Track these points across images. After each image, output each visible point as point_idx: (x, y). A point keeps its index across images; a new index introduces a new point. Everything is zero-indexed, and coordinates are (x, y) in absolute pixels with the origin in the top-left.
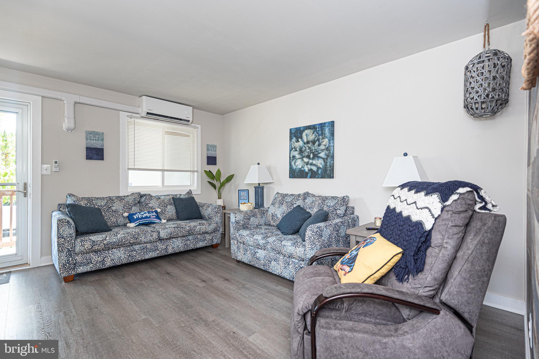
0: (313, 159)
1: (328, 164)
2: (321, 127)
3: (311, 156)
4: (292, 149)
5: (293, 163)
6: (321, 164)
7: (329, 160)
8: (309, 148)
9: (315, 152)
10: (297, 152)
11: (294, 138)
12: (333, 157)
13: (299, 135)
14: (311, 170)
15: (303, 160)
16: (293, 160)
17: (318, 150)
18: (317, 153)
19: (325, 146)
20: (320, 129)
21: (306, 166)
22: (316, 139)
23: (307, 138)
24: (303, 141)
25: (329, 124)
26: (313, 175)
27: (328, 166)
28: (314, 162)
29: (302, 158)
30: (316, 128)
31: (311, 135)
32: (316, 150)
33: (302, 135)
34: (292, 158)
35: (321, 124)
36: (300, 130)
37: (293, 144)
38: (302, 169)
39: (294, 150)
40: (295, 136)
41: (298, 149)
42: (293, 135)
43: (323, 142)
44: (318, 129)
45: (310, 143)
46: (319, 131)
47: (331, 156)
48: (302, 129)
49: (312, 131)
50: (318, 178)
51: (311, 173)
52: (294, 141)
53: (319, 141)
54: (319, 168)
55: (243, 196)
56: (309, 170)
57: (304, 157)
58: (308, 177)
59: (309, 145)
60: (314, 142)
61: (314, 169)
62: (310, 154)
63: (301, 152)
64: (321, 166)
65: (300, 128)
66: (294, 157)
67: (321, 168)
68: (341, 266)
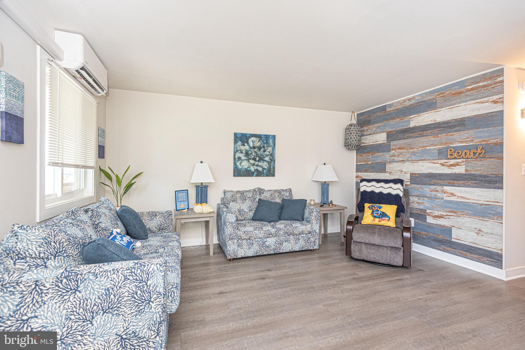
0: (259, 161)
1: (272, 166)
2: (266, 138)
3: (257, 159)
4: (238, 151)
5: (238, 164)
6: (266, 166)
7: (272, 163)
8: (255, 152)
9: (260, 156)
10: (243, 154)
11: (240, 142)
12: (274, 161)
13: (245, 140)
14: (257, 170)
15: (249, 162)
16: (238, 161)
17: (263, 155)
18: (262, 157)
19: (269, 152)
20: (265, 139)
21: (252, 167)
22: (262, 146)
23: (253, 144)
24: (249, 146)
25: (272, 137)
26: (259, 174)
27: (272, 168)
28: (260, 164)
29: (248, 160)
30: (262, 138)
31: (257, 142)
32: (261, 154)
33: (248, 140)
34: (237, 159)
35: (266, 135)
36: (246, 136)
37: (238, 146)
38: (248, 169)
39: (239, 152)
40: (241, 140)
41: (244, 152)
42: (238, 139)
43: (268, 149)
44: (263, 139)
45: (256, 148)
46: (264, 140)
47: (273, 160)
48: (248, 135)
49: (258, 139)
50: (263, 176)
51: (257, 173)
52: (240, 144)
53: (264, 148)
54: (264, 169)
55: (181, 198)
56: (254, 170)
57: (250, 159)
58: (254, 176)
59: (255, 150)
60: (259, 148)
61: (260, 169)
62: (256, 157)
63: (247, 154)
64: (266, 167)
65: (246, 134)
66: (239, 158)
67: (265, 169)
68: (380, 219)
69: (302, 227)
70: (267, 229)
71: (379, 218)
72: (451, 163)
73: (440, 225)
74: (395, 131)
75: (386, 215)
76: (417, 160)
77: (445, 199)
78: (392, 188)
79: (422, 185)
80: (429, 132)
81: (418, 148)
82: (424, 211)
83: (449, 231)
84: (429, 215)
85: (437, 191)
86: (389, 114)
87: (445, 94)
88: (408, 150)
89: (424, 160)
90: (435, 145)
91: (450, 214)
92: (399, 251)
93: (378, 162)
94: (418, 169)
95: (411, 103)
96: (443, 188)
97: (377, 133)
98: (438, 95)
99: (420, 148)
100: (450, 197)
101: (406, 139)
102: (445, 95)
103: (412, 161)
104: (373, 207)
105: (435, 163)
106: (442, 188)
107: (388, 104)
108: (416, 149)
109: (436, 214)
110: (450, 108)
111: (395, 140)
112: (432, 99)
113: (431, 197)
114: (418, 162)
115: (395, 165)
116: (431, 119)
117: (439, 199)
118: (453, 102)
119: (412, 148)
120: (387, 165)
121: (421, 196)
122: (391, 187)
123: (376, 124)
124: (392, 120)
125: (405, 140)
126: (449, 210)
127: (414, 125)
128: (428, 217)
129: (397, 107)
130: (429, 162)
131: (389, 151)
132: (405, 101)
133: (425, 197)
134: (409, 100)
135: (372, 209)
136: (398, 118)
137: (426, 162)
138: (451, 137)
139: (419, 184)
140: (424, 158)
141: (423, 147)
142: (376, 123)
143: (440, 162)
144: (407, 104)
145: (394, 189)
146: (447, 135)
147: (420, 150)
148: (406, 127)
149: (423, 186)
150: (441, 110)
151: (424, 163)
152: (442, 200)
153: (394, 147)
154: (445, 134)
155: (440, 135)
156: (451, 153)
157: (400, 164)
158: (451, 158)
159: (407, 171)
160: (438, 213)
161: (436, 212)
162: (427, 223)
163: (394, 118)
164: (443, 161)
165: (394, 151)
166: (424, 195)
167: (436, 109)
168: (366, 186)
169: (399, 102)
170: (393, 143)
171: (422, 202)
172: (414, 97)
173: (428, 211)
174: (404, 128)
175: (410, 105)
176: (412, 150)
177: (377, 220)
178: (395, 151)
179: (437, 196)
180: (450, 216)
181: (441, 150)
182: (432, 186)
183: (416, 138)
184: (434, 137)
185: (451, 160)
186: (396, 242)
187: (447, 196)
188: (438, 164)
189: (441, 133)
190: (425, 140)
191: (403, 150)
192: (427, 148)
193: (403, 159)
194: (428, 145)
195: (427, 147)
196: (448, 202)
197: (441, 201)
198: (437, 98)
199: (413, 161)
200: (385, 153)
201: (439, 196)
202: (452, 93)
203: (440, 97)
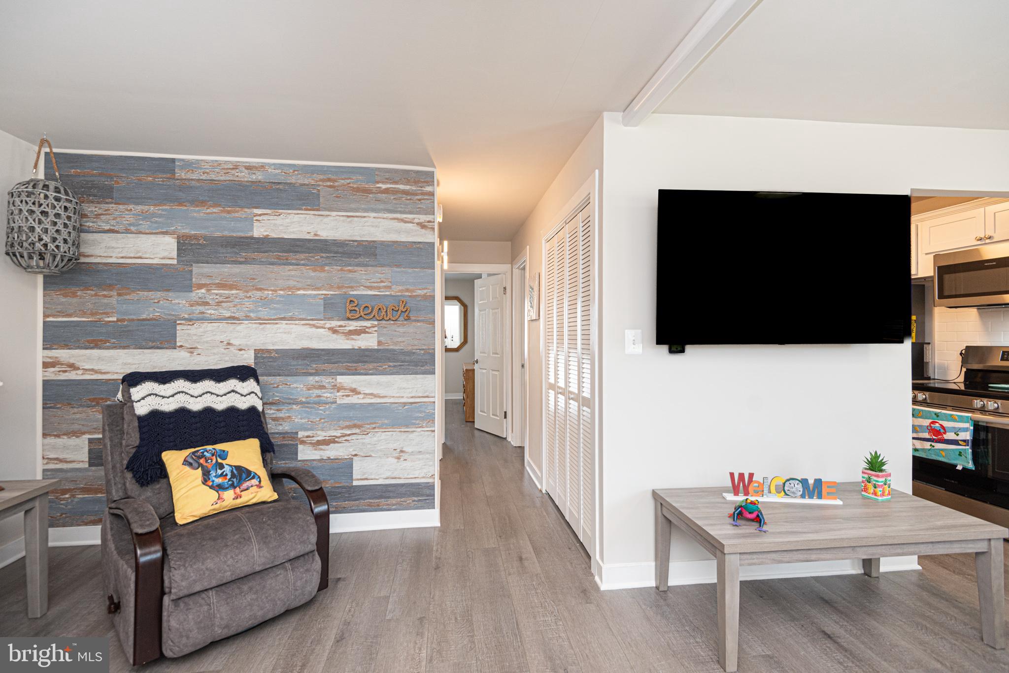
72: (351, 328)
73: (329, 458)
74: (205, 238)
76: (273, 318)
77: (338, 402)
78: (236, 392)
79: (286, 376)
80: (302, 256)
81: (275, 291)
82: (293, 435)
83: (346, 466)
84: (303, 442)
85: (322, 387)
86: (185, 187)
87: (336, 184)
88: (247, 292)
89: (291, 319)
90: (316, 288)
91: (348, 432)
92: (313, 560)
93: (144, 316)
94: (275, 340)
95: (254, 177)
96: (336, 380)
97: (141, 233)
98: (323, 180)
99: (281, 290)
100: (350, 398)
101: (241, 263)
102: (338, 186)
103: (260, 319)
104: (200, 457)
105: (318, 327)
106: (333, 380)
107: (183, 160)
108: (270, 292)
109: (320, 438)
110: (348, 217)
111: (208, 263)
112: (307, 185)
113: (308, 403)
114: (277, 323)
115: (209, 329)
116: (309, 229)
117: (326, 403)
118: (353, 206)
119: (261, 289)
120: (178, 327)
121: (284, 403)
122: (233, 391)
123: (138, 204)
124: (197, 206)
125: (240, 266)
126: (348, 423)
127: (265, 234)
128: (300, 447)
129: (213, 177)
130: (303, 325)
131: (189, 288)
132: (236, 167)
133: (293, 404)
134: (249, 168)
135: (200, 465)
136: (215, 206)
137: (296, 324)
138: (350, 275)
139: (280, 376)
140: (290, 314)
141: (289, 288)
142: (138, 200)
143: (328, 326)
144: (244, 176)
145: (242, 395)
146: (342, 270)
147: (281, 296)
148: (242, 234)
149: (289, 378)
150: (329, 215)
151: (292, 326)
152: (334, 406)
153: (204, 281)
154: (339, 268)
155: (327, 268)
156: (353, 308)
157: (226, 325)
158: (353, 318)
159: (247, 345)
160: (324, 434)
161: (319, 433)
162: (300, 461)
163: (203, 203)
164: (334, 323)
165: (203, 291)
166: (292, 399)
167: (318, 210)
168: (156, 395)
169: (219, 164)
170: (197, 269)
171: (287, 415)
172: (263, 166)
173: (301, 434)
174: (234, 235)
175: (252, 182)
176: (258, 294)
178: (208, 290)
179: (322, 398)
180: (349, 435)
181: (330, 299)
182: (311, 378)
183: (271, 266)
184: (314, 271)
185: (351, 322)
187: (343, 396)
188: (325, 328)
189: (330, 264)
190: (293, 273)
191: (234, 292)
192: (299, 292)
193: (234, 313)
194: (300, 285)
195: (299, 289)
196: (346, 407)
197: (329, 408)
198: (319, 185)
199: (262, 321)
200: (170, 294)
201: (327, 398)
202: (351, 185)
203: (327, 186)
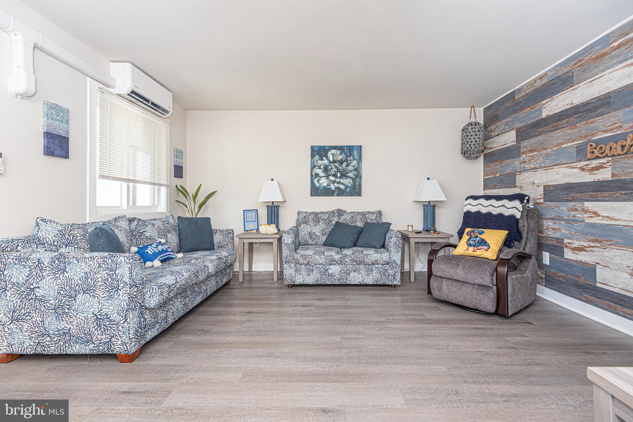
0: (340, 178)
1: (357, 183)
2: (349, 149)
3: (339, 175)
4: (315, 166)
5: (315, 181)
6: (350, 183)
7: (358, 180)
8: (336, 167)
9: (342, 171)
10: (320, 170)
11: (317, 156)
12: (361, 177)
13: (323, 153)
14: (338, 188)
15: (328, 178)
16: (316, 177)
17: (346, 170)
18: (345, 173)
19: (354, 166)
20: (348, 151)
21: (332, 184)
22: (344, 159)
23: (333, 158)
24: (328, 160)
25: (358, 147)
26: (341, 193)
27: (357, 185)
28: (342, 181)
29: (327, 177)
30: (344, 150)
31: (338, 155)
32: (344, 170)
33: (327, 154)
34: (314, 176)
35: (349, 146)
36: (325, 149)
37: (315, 161)
38: (328, 187)
39: (317, 167)
40: (318, 154)
41: (322, 167)
42: (315, 153)
43: (352, 163)
44: (345, 151)
45: (337, 163)
46: (347, 152)
47: (358, 176)
48: (327, 148)
49: (339, 152)
50: (346, 195)
51: (339, 192)
52: (318, 159)
53: (347, 162)
54: (347, 187)
55: (249, 218)
56: (335, 188)
57: (330, 175)
58: (335, 195)
59: (336, 164)
60: (341, 162)
61: (342, 187)
62: (337, 173)
63: (326, 170)
64: (350, 185)
65: (325, 146)
66: (317, 175)
67: (349, 187)
68: (475, 248)
69: (376, 256)
70: (329, 254)
71: (474, 246)
72: (593, 166)
73: (581, 261)
74: (525, 126)
75: (486, 242)
76: (551, 165)
77: (585, 221)
78: (504, 206)
79: (557, 202)
80: (564, 121)
81: (552, 148)
82: (560, 241)
83: (591, 270)
84: (567, 247)
85: (576, 210)
86: (519, 103)
87: (583, 61)
88: (540, 152)
89: (560, 164)
90: (572, 141)
91: (593, 245)
92: (488, 291)
93: (506, 172)
94: (552, 179)
95: (542, 82)
96: (584, 205)
97: (506, 132)
98: (575, 64)
99: (555, 147)
100: (593, 219)
101: (537, 135)
102: (584, 63)
103: (545, 167)
104: (472, 232)
105: (573, 168)
106: (582, 205)
107: (517, 89)
108: (550, 150)
109: (576, 246)
110: (590, 82)
111: (526, 140)
112: (567, 72)
113: (569, 220)
114: (553, 168)
115: (527, 175)
116: (566, 103)
117: (579, 222)
118: (594, 72)
119: (545, 149)
120: (517, 176)
121: (557, 219)
122: (503, 206)
123: (504, 119)
124: (522, 111)
125: (537, 137)
126: (592, 238)
127: (547, 114)
128: (565, 249)
129: (527, 92)
130: (566, 167)
131: (519, 156)
132: (535, 81)
133: (561, 220)
134: (541, 78)
135: (471, 235)
136: (528, 107)
137: (562, 168)
138: (592, 125)
139: (555, 202)
140: (559, 161)
141: (558, 145)
142: (504, 117)
143: (579, 166)
144: (539, 84)
145: (507, 208)
146: (587, 123)
147: (555, 151)
148: (538, 119)
149: (559, 203)
150: (579, 87)
151: (560, 169)
152: (583, 224)
153: (525, 150)
154: (585, 122)
155: (578, 125)
156: (592, 150)
157: (532, 173)
158: (592, 158)
159: (540, 183)
160: (578, 243)
161: (575, 242)
162: (565, 259)
163: (523, 108)
164: (583, 164)
165: (524, 155)
166: (560, 217)
167: (573, 86)
168: (470, 204)
169: (529, 83)
170: (524, 143)
171: (559, 227)
172: (546, 74)
173: (566, 241)
174: (535, 120)
175: (542, 86)
176: (544, 152)
177: (471, 249)
178: (526, 155)
179: (576, 218)
180: (593, 247)
181: (580, 146)
182: (570, 203)
183: (550, 133)
184: (571, 129)
185: (593, 161)
186: (484, 277)
187: (589, 217)
188: (577, 168)
189: (580, 121)
190: (560, 134)
191: (535, 153)
192: (563, 146)
193: (535, 165)
194: (563, 141)
195: (563, 144)
196: (591, 226)
197: (581, 224)
198: (573, 69)
199: (547, 168)
200: (514, 160)
201: (579, 218)
202: (593, 57)
203: (578, 67)
